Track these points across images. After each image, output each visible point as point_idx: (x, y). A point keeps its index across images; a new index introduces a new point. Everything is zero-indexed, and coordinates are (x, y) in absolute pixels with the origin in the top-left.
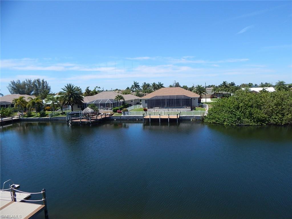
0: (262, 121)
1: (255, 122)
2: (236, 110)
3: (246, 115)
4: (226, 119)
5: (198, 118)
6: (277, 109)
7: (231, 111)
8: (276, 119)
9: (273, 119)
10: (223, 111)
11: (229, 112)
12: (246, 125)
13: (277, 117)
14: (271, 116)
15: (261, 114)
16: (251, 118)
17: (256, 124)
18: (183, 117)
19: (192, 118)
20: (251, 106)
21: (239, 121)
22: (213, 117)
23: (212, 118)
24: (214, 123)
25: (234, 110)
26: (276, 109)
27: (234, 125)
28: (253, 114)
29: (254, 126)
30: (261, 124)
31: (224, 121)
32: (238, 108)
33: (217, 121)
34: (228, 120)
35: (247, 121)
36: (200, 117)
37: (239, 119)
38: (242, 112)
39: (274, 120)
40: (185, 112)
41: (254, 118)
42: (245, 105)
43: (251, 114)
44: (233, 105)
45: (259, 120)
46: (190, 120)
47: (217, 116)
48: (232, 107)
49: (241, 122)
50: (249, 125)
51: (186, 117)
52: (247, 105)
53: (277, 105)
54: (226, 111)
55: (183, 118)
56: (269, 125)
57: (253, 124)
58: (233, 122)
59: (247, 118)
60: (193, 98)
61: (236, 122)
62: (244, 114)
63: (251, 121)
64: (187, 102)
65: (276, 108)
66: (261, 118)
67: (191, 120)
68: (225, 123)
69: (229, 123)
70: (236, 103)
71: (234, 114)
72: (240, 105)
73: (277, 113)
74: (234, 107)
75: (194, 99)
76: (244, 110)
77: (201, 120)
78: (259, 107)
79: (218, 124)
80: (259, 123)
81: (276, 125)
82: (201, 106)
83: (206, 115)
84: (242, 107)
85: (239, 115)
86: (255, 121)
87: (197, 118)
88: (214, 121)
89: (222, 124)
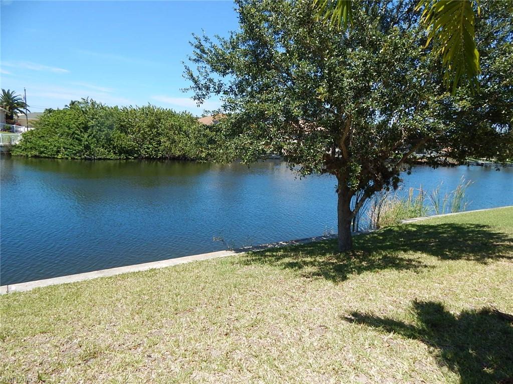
0: (129, 152)
1: (117, 153)
2: (81, 132)
3: (100, 143)
4: (62, 148)
6: (151, 134)
7: (73, 134)
8: (148, 148)
9: (145, 149)
10: (57, 134)
11: (68, 135)
12: (100, 159)
13: (150, 146)
14: (142, 145)
15: (128, 141)
16: (110, 147)
17: (118, 158)
20: (111, 127)
21: (88, 153)
22: (33, 145)
23: (31, 148)
24: (35, 157)
25: (77, 132)
26: (149, 133)
27: (77, 159)
28: (113, 140)
29: (116, 159)
30: (126, 156)
31: (58, 152)
32: (86, 128)
33: (42, 152)
34: (65, 151)
35: (102, 152)
36: (1, 147)
37: (87, 147)
38: (94, 137)
39: (146, 152)
41: (114, 148)
42: (99, 125)
43: (109, 140)
44: (76, 123)
45: (122, 151)
47: (42, 143)
48: (74, 125)
49: (90, 153)
50: (105, 159)
52: (103, 124)
53: (151, 126)
54: (62, 135)
56: (140, 158)
57: (111, 157)
58: (76, 154)
59: (103, 146)
61: (82, 153)
62: (97, 141)
63: (110, 151)
65: (149, 131)
66: (127, 147)
68: (60, 156)
69: (67, 155)
70: (81, 119)
71: (77, 139)
72: (90, 124)
73: (151, 139)
74: (77, 126)
76: (97, 132)
77: (5, 154)
78: (123, 129)
79: (45, 157)
80: (123, 156)
81: (149, 159)
82: (8, 129)
83: (18, 143)
84: (93, 126)
85: (87, 141)
86: (117, 152)
88: (34, 153)
89: (54, 158)
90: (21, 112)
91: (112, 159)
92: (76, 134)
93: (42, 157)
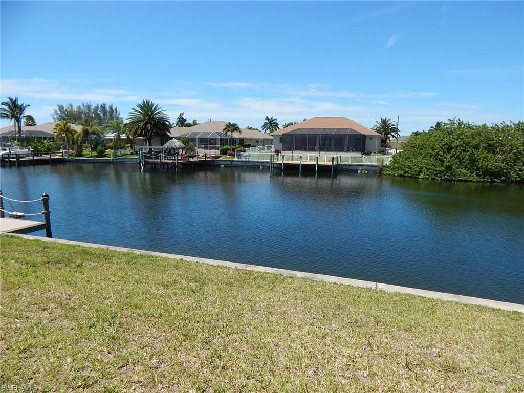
0: (494, 174)
1: (480, 175)
2: (444, 153)
3: (463, 163)
4: (424, 168)
5: (373, 168)
7: (436, 155)
9: (516, 171)
10: (421, 155)
11: (431, 156)
12: (461, 181)
14: (513, 167)
15: (495, 161)
16: (473, 169)
17: (482, 180)
18: (344, 165)
19: (360, 168)
20: (476, 147)
21: (449, 174)
22: (400, 166)
23: (398, 168)
24: (401, 176)
25: (440, 153)
27: (437, 180)
28: (477, 161)
29: (478, 182)
30: (491, 179)
31: (421, 172)
32: (449, 149)
33: (406, 172)
34: (427, 171)
35: (463, 173)
36: (375, 166)
37: (449, 168)
38: (457, 157)
39: (518, 174)
40: (348, 158)
41: (478, 169)
42: (464, 145)
43: (473, 161)
44: (440, 145)
45: (487, 172)
46: (356, 171)
47: (407, 163)
48: (438, 146)
49: (451, 174)
50: (466, 181)
51: (349, 165)
52: (467, 144)
54: (426, 156)
55: (344, 167)
56: (508, 182)
57: (474, 179)
58: (437, 174)
59: (466, 167)
60: (368, 136)
61: (443, 174)
62: (460, 163)
63: (472, 173)
64: (358, 142)
66: (493, 168)
67: (359, 172)
68: (421, 176)
69: (428, 175)
70: (446, 140)
71: (439, 160)
72: (454, 145)
74: (441, 147)
76: (461, 153)
77: (378, 172)
78: (491, 148)
79: (409, 177)
80: (487, 178)
82: (382, 152)
83: (388, 164)
84: (457, 147)
85: (449, 162)
86: (480, 173)
87: (369, 168)
88: (401, 172)
89: (416, 177)
90: (393, 136)
91: (474, 182)
92: (439, 155)
93: (406, 177)
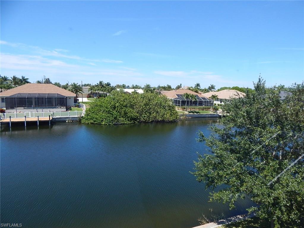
0: (134, 119)
1: (129, 120)
2: (113, 110)
3: (121, 115)
4: (104, 119)
5: (75, 119)
6: (146, 109)
7: (109, 111)
8: (145, 117)
9: (143, 117)
10: (101, 111)
11: (106, 112)
12: (122, 124)
13: (146, 115)
14: (141, 115)
15: (133, 113)
16: (126, 117)
17: (130, 123)
18: (57, 118)
19: (67, 119)
20: (126, 106)
22: (91, 117)
23: (90, 119)
24: (92, 123)
25: (111, 110)
26: (145, 108)
27: (111, 125)
28: (127, 114)
30: (134, 122)
31: (102, 121)
32: (115, 108)
33: (95, 121)
35: (122, 120)
36: (76, 118)
37: (115, 118)
38: (118, 112)
39: (143, 119)
40: (59, 113)
41: (128, 117)
42: (121, 105)
43: (126, 113)
44: (110, 105)
45: (132, 119)
46: (65, 121)
47: (95, 116)
48: (109, 107)
49: (117, 121)
50: (124, 124)
51: (60, 118)
53: (146, 105)
54: (103, 111)
55: (56, 120)
56: (140, 122)
58: (111, 122)
59: (123, 117)
60: (68, 97)
61: (113, 121)
62: (120, 114)
63: (126, 119)
64: (62, 102)
65: (145, 107)
66: (134, 116)
67: (67, 122)
68: (103, 123)
69: (107, 123)
70: (112, 103)
71: (111, 114)
72: (116, 105)
73: (146, 112)
74: (111, 107)
75: (70, 98)
76: (120, 109)
77: (78, 121)
78: (132, 106)
79: (96, 124)
80: (132, 122)
81: (146, 122)
82: (77, 106)
83: (83, 115)
84: (118, 106)
85: (115, 115)
87: (73, 119)
88: (92, 121)
89: (100, 124)
91: (127, 124)
92: (110, 111)
93: (95, 124)
